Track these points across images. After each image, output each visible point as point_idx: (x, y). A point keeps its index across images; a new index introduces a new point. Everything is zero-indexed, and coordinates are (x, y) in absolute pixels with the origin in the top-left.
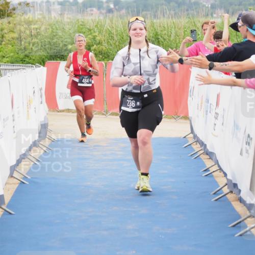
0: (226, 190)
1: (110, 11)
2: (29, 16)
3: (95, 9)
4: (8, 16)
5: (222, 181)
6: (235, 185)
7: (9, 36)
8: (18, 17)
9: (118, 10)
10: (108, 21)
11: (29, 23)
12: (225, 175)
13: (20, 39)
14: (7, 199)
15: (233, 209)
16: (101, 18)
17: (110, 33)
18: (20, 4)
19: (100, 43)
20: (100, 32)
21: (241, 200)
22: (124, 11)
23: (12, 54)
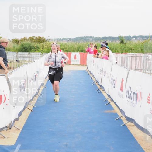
0: (95, 82)
1: (68, 41)
2: (50, 42)
3: (65, 41)
4: (45, 42)
5: (94, 80)
6: (98, 81)
7: (45, 47)
8: (47, 42)
9: (70, 41)
10: (68, 43)
11: (50, 43)
12: (95, 79)
13: (48, 47)
14: (45, 84)
15: (97, 87)
16: (67, 42)
17: (68, 46)
18: (48, 39)
19: (66, 48)
20: (66, 45)
21: (99, 85)
22: (72, 41)
23: (46, 51)
